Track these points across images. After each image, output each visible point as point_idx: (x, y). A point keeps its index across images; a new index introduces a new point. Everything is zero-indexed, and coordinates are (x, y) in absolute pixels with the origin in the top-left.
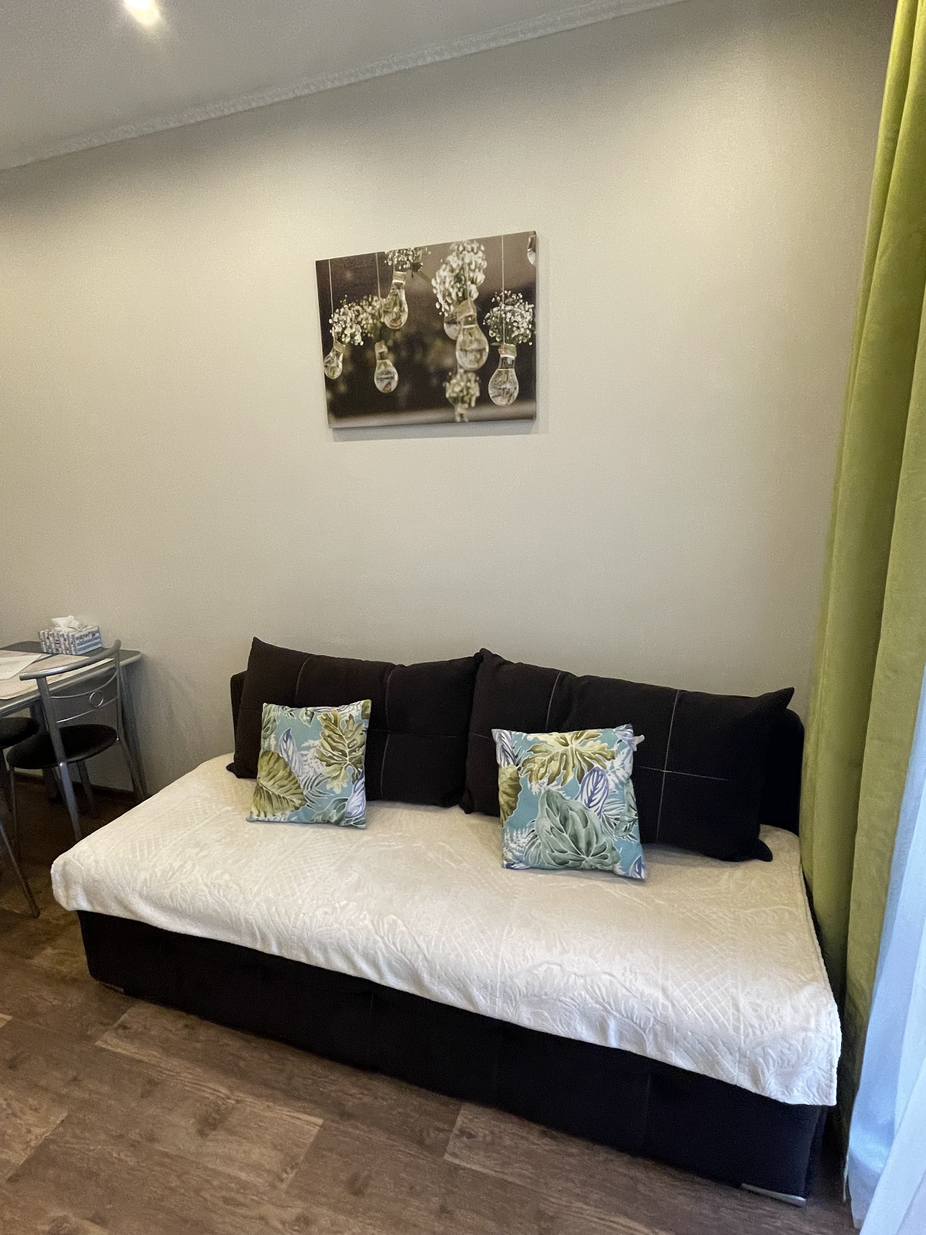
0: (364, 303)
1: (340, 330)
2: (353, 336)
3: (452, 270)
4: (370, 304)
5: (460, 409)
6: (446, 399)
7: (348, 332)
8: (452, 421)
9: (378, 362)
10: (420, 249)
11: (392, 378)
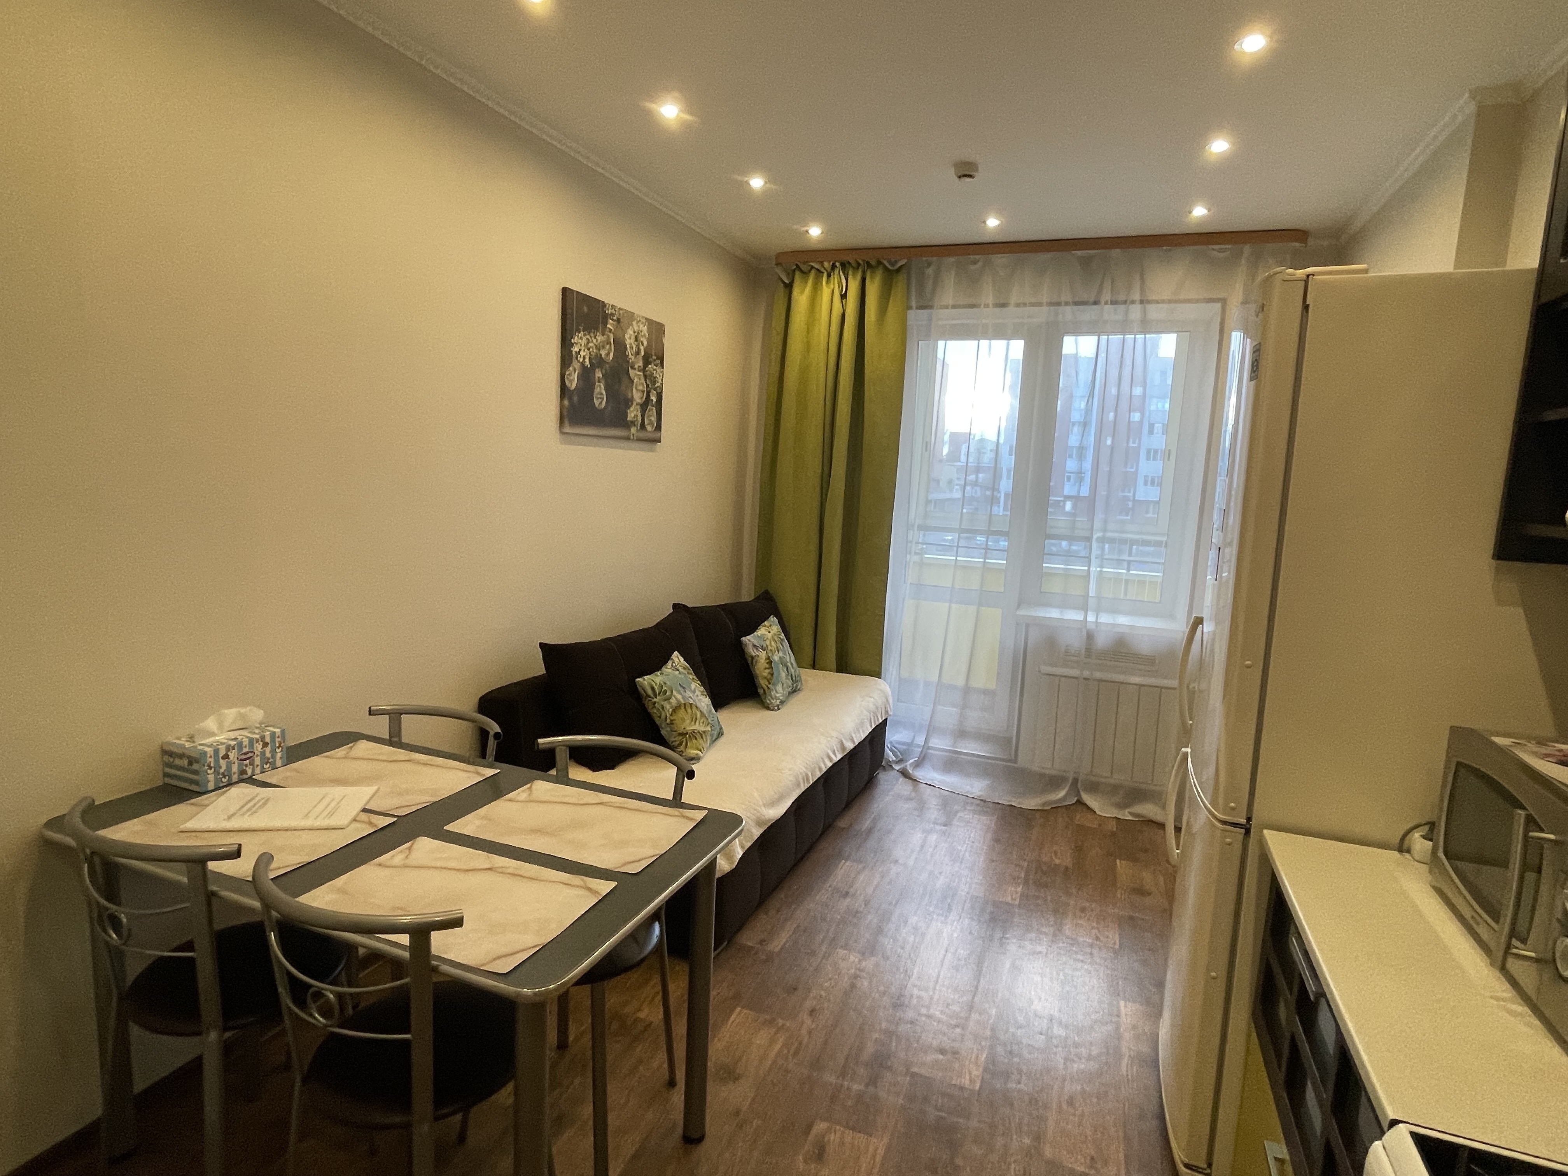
0: (592, 335)
1: (578, 350)
2: (584, 358)
3: (634, 332)
4: (595, 338)
5: (633, 430)
6: (627, 421)
7: (582, 353)
8: (627, 438)
9: (597, 384)
10: (622, 309)
11: (603, 399)
